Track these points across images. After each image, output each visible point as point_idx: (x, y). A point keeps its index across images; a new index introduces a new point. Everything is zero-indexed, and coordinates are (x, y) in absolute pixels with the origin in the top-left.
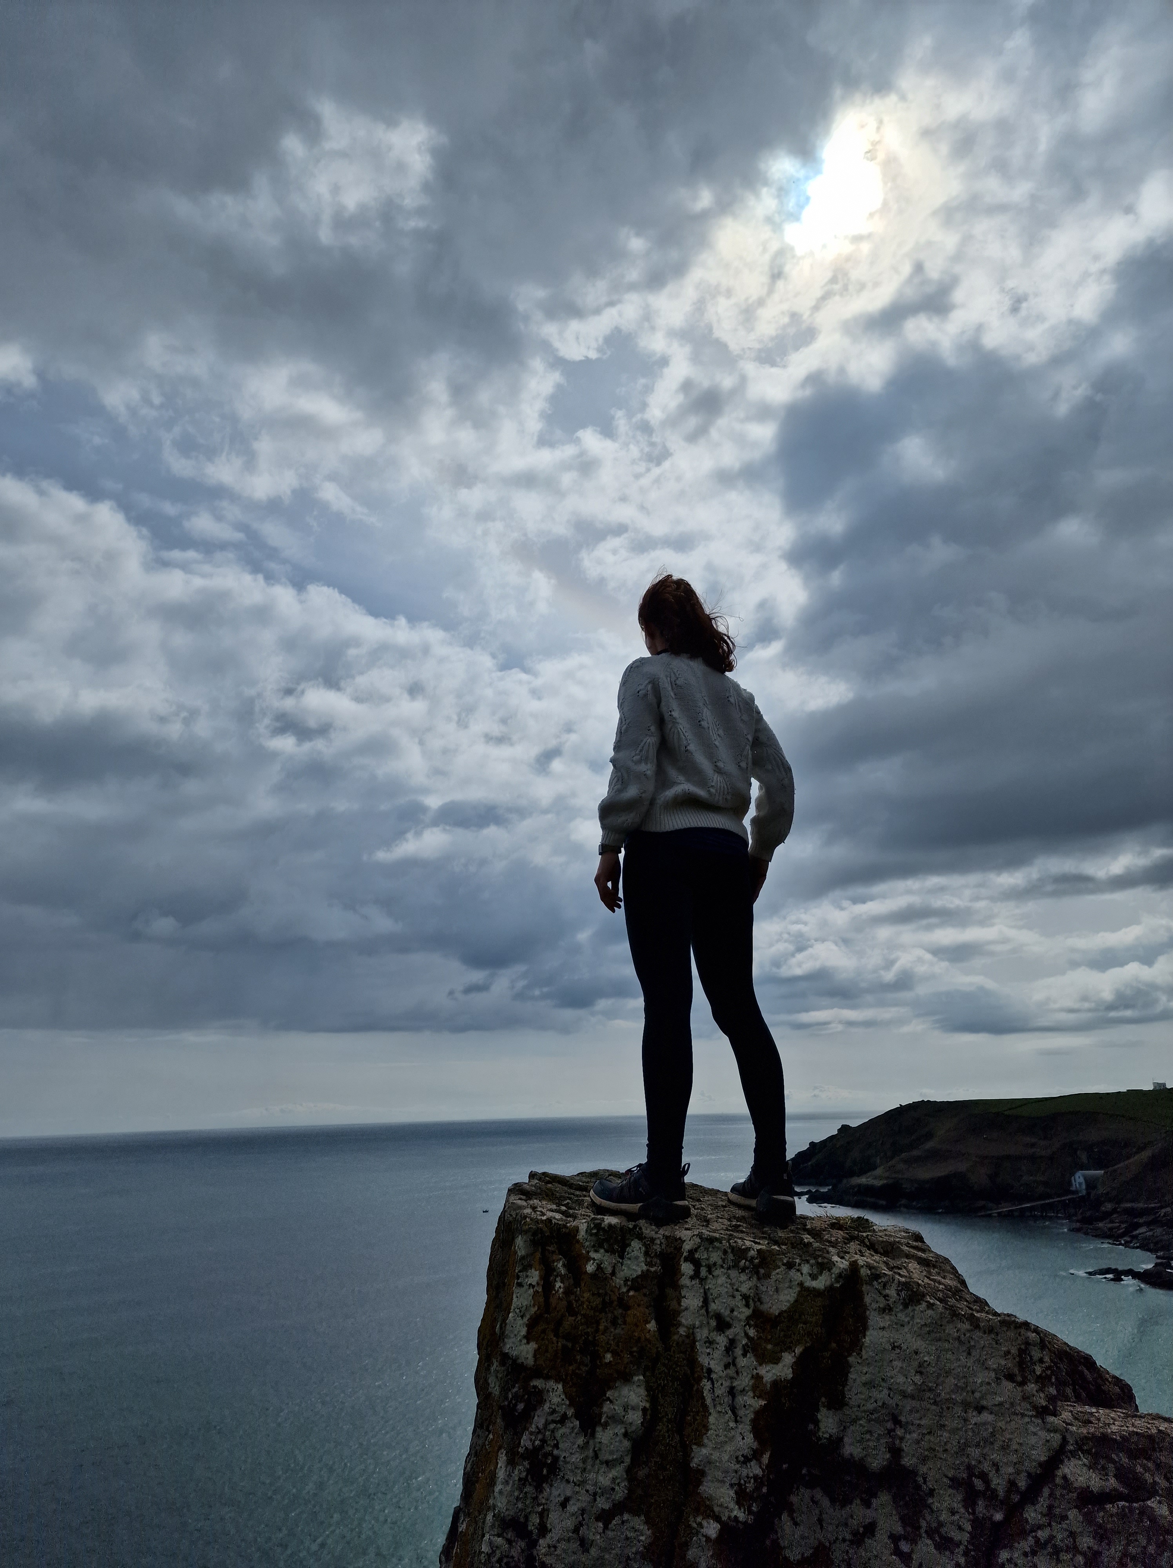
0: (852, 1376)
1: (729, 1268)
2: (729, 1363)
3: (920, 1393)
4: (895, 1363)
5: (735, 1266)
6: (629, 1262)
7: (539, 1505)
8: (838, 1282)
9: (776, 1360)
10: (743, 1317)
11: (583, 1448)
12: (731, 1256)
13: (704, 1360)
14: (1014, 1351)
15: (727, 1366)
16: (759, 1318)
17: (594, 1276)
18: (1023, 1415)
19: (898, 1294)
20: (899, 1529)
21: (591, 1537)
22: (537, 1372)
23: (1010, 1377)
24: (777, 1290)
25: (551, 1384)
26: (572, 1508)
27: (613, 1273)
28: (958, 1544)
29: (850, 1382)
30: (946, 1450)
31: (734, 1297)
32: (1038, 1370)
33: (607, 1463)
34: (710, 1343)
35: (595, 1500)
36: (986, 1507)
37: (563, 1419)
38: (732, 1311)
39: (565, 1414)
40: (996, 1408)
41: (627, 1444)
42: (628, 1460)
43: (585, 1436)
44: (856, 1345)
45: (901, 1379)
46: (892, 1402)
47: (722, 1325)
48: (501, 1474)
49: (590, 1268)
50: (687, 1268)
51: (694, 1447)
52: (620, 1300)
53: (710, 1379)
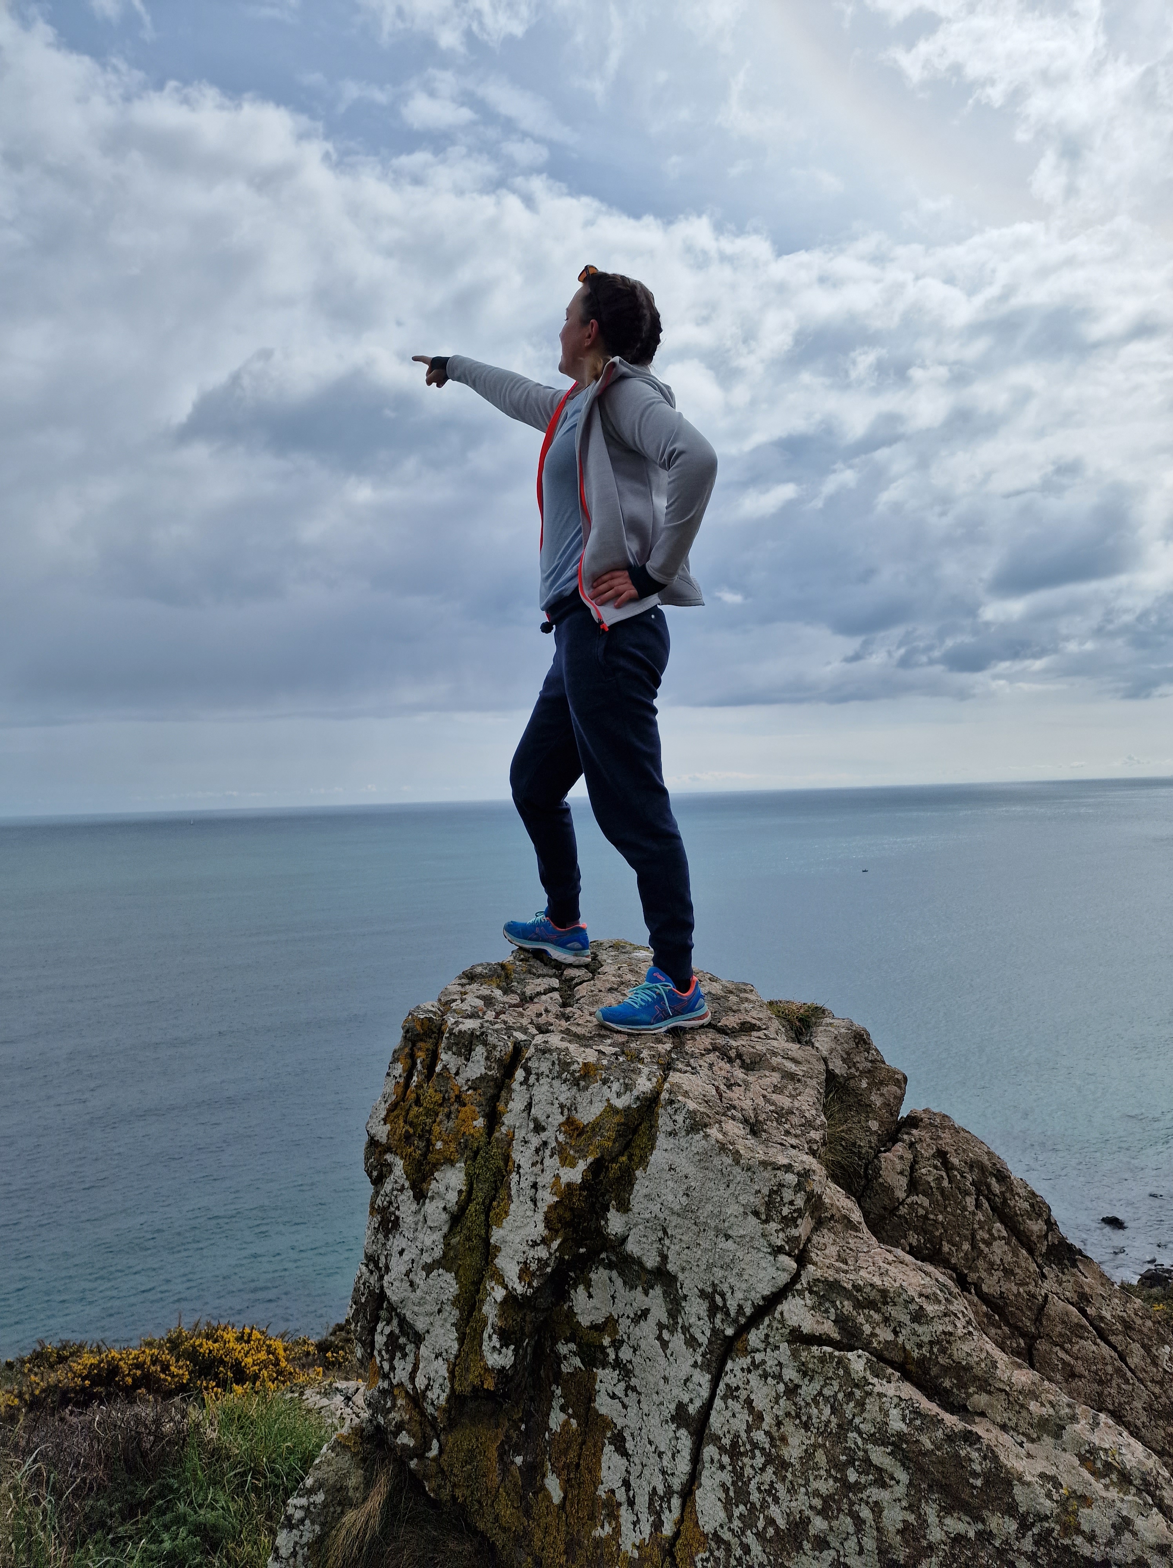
0: (636, 1187)
1: (553, 1079)
2: (537, 1162)
3: (685, 1212)
4: (669, 1183)
5: (559, 1077)
6: (472, 1065)
7: (386, 1250)
8: (636, 1103)
9: (573, 1165)
10: (556, 1123)
11: (416, 1213)
12: (557, 1067)
13: (516, 1156)
14: (766, 1191)
15: (533, 1165)
16: (571, 1126)
17: (440, 1075)
18: (759, 1250)
19: (684, 1122)
20: (665, 1320)
21: (418, 1281)
22: (388, 1149)
23: (756, 1214)
24: (591, 1102)
25: (397, 1160)
26: (406, 1257)
27: (457, 1074)
28: (700, 1345)
29: (635, 1191)
30: (698, 1266)
31: (552, 1104)
32: (786, 1211)
33: (431, 1228)
34: (525, 1142)
35: (422, 1254)
36: (723, 1321)
37: (402, 1189)
38: (548, 1117)
39: (404, 1184)
40: (738, 1240)
41: (445, 1216)
42: (445, 1229)
43: (418, 1204)
44: (643, 1161)
45: (670, 1198)
46: (661, 1216)
47: (539, 1128)
49: (438, 1067)
50: (520, 1074)
51: (494, 1227)
52: (458, 1097)
53: (518, 1173)
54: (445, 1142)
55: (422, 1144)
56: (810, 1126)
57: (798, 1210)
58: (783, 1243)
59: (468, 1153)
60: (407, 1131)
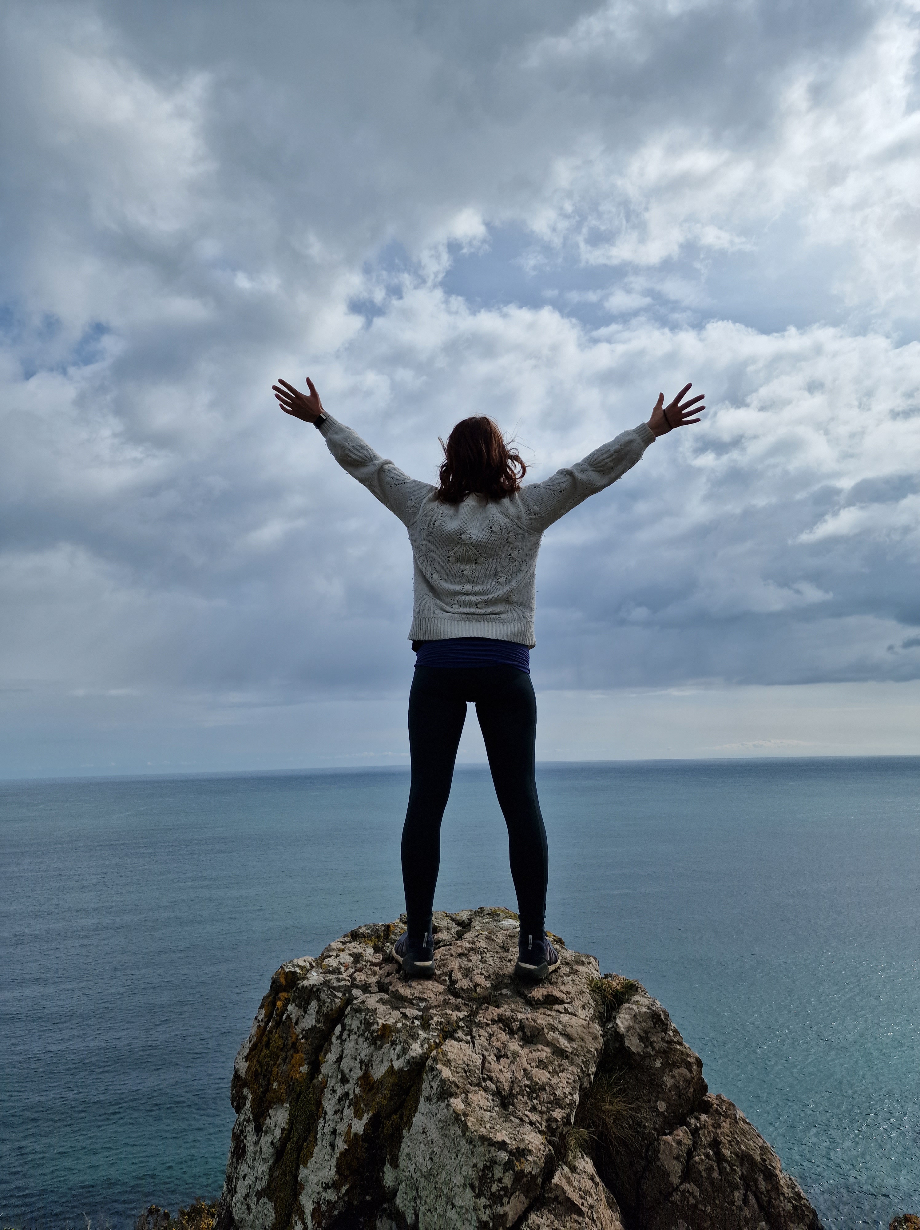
0: (403, 1146)
1: (359, 1036)
2: (339, 1110)
4: (421, 1145)
5: (363, 1035)
6: (307, 1017)
7: (237, 1173)
8: (407, 1066)
9: (361, 1117)
10: (355, 1077)
11: (255, 1144)
12: (363, 1027)
13: (326, 1103)
15: (336, 1112)
16: (365, 1080)
17: (284, 1023)
21: (252, 1205)
22: (245, 1084)
24: (381, 1061)
25: (248, 1095)
26: (247, 1182)
27: (297, 1023)
29: (402, 1149)
31: (355, 1059)
33: (263, 1159)
34: (334, 1091)
35: (256, 1181)
37: (248, 1121)
38: (351, 1070)
39: (251, 1117)
41: (272, 1150)
42: (271, 1161)
43: (257, 1136)
44: (409, 1122)
45: (422, 1160)
46: (414, 1176)
47: (344, 1080)
50: (338, 1028)
51: (301, 1166)
52: (294, 1044)
53: (325, 1119)
54: (279, 1084)
55: (264, 1083)
56: (557, 1104)
57: (505, 1189)
58: (489, 1219)
59: (293, 1095)
60: (256, 1070)
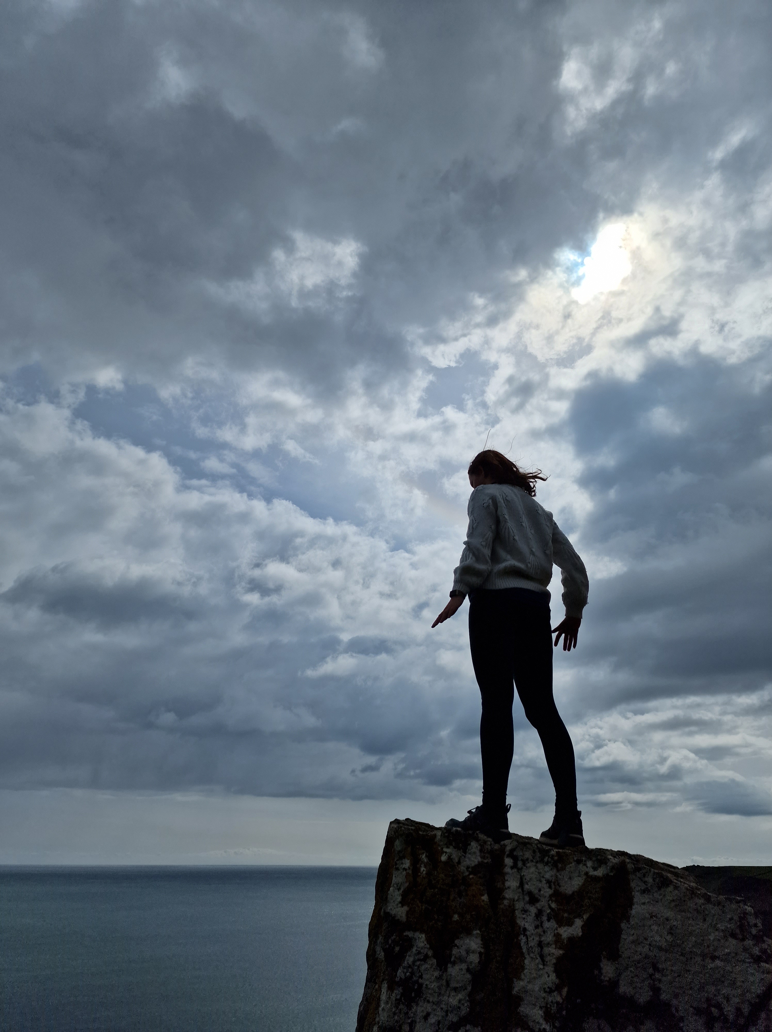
0: (623, 936)
1: (537, 862)
2: (538, 925)
3: (671, 948)
4: (653, 927)
5: (542, 861)
6: (470, 856)
7: (409, 1018)
8: (611, 872)
9: (570, 923)
10: (547, 895)
11: (439, 978)
12: (538, 854)
13: (521, 923)
14: (736, 918)
15: (537, 927)
16: (557, 896)
17: (447, 863)
18: (744, 961)
19: (654, 881)
23: (733, 936)
24: (570, 878)
25: (417, 934)
27: (459, 863)
30: (691, 988)
31: (541, 881)
32: (754, 931)
33: (455, 989)
34: (525, 911)
35: (447, 1015)
37: (426, 957)
38: (540, 890)
39: (427, 954)
40: (725, 957)
42: (469, 988)
43: (441, 970)
44: (626, 915)
45: (657, 938)
47: (533, 900)
48: (384, 997)
49: (444, 858)
50: (508, 861)
51: (515, 980)
52: (463, 880)
53: (525, 935)
54: (461, 915)
55: (441, 918)
59: (482, 922)
60: (425, 909)
